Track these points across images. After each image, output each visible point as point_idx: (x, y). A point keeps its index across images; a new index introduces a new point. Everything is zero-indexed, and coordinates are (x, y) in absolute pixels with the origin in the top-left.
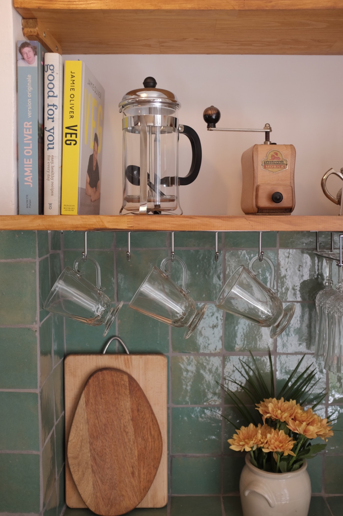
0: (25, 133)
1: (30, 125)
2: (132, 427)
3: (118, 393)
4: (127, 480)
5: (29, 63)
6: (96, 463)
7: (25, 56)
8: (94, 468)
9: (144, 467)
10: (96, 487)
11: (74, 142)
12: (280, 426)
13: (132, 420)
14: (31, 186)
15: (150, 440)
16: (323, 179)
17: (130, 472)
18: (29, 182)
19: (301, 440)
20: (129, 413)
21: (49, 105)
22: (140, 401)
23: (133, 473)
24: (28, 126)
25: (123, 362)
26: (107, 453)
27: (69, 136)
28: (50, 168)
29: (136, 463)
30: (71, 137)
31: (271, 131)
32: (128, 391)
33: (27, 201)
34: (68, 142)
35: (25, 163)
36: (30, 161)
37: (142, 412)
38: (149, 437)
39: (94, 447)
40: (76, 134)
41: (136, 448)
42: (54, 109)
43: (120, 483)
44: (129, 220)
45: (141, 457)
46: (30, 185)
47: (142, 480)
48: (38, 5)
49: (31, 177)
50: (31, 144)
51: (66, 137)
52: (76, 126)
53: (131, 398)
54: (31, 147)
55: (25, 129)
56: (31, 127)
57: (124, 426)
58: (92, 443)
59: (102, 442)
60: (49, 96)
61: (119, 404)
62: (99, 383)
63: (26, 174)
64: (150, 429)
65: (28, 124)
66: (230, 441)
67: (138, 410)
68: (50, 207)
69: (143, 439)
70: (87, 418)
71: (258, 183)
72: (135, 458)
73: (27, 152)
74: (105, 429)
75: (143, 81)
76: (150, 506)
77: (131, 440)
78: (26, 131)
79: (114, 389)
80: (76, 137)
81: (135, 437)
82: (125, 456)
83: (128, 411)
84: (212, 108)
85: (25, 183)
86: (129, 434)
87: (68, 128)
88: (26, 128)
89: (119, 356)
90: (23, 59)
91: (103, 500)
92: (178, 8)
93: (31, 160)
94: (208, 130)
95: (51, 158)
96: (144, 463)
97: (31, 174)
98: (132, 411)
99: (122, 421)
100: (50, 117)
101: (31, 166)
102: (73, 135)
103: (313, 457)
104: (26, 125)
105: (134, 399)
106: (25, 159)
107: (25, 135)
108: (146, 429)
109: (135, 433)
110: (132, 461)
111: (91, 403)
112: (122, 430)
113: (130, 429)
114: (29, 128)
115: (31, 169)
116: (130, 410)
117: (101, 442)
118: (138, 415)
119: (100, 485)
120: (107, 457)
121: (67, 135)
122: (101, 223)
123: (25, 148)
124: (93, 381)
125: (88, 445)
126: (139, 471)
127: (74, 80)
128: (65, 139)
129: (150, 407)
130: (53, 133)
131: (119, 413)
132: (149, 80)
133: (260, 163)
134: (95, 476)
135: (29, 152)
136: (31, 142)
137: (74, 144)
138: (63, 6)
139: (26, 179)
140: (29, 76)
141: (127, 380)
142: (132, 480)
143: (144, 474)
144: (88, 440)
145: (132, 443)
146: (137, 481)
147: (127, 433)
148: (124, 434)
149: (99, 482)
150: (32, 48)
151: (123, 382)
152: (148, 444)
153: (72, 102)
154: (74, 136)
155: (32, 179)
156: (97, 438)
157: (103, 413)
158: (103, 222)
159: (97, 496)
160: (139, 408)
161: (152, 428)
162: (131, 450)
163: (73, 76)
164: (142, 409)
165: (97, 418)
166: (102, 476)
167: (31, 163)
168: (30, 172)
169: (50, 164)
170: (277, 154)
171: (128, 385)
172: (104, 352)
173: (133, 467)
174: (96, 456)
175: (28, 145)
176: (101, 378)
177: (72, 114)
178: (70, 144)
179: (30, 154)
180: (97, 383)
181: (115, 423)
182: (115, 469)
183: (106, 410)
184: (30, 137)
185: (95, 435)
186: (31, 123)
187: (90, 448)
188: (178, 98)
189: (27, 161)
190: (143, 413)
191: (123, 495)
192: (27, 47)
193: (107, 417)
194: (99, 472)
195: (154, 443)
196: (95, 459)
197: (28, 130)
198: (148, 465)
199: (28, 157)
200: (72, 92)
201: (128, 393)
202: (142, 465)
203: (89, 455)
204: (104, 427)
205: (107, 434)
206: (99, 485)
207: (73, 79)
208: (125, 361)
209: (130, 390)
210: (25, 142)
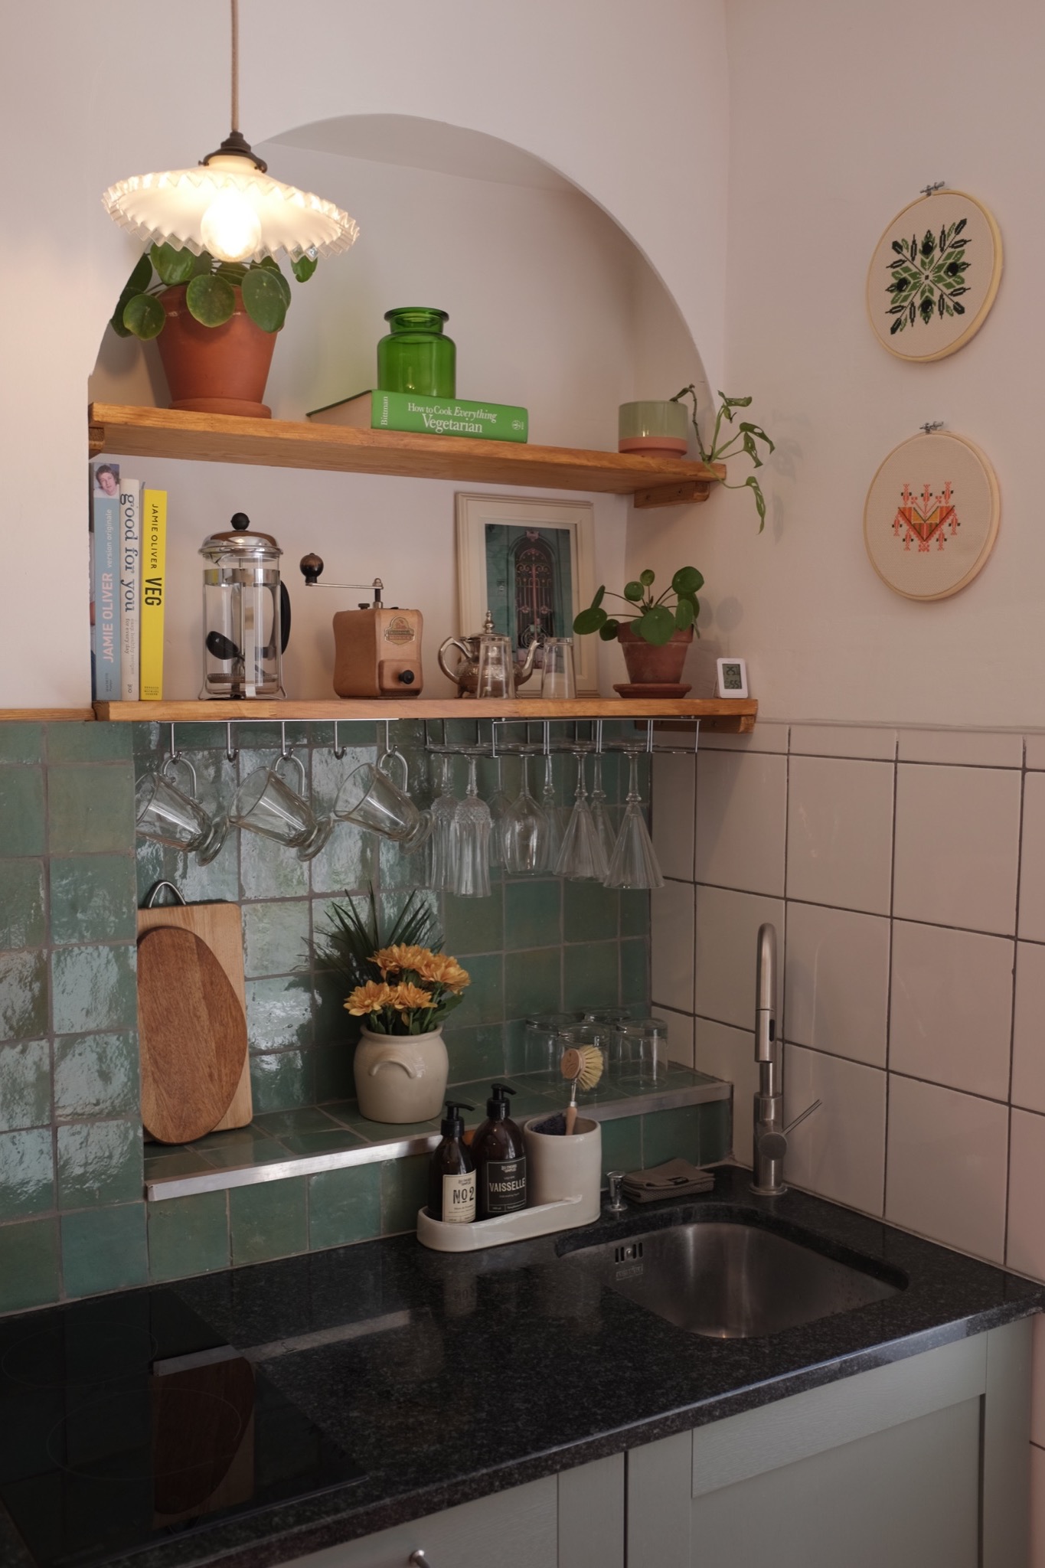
0: (104, 588)
1: (110, 578)
2: (205, 1008)
3: (182, 961)
4: (203, 1086)
5: (109, 493)
6: (158, 1068)
7: (104, 484)
8: (156, 1076)
9: (225, 1064)
10: (160, 1102)
11: (158, 601)
12: (407, 979)
13: (204, 998)
14: (112, 661)
15: (231, 1024)
16: (440, 652)
17: (207, 1075)
18: (108, 655)
19: (437, 990)
20: (200, 989)
21: (127, 550)
22: (214, 969)
23: (211, 1076)
24: (107, 580)
25: (181, 916)
26: (173, 1051)
27: (150, 592)
28: (130, 636)
29: (215, 1060)
30: (153, 593)
31: (383, 588)
32: (196, 956)
33: (107, 681)
34: (150, 601)
35: (104, 629)
36: (110, 627)
37: (217, 985)
38: (230, 1020)
39: (154, 1043)
40: (160, 590)
41: (212, 1038)
42: (133, 555)
43: (194, 1092)
44: (271, 707)
45: (221, 1050)
46: (110, 660)
47: (224, 1083)
48: (124, 420)
49: (112, 648)
50: (111, 605)
51: (146, 593)
52: (160, 579)
53: (201, 966)
54: (111, 609)
55: (103, 584)
56: (111, 580)
57: (194, 1008)
58: (150, 1040)
59: (165, 1035)
60: (127, 538)
61: (184, 977)
62: (154, 948)
63: (105, 645)
64: (230, 1008)
65: (108, 576)
66: (346, 1005)
67: (212, 983)
68: (130, 691)
69: (221, 1024)
70: (141, 1002)
71: (382, 659)
72: (212, 1054)
73: (107, 615)
74: (167, 1016)
75: (231, 519)
76: (230, 1126)
77: (206, 1027)
78: (105, 586)
79: (177, 955)
80: (160, 594)
81: (211, 1023)
82: (199, 1052)
83: (197, 985)
84: (312, 556)
85: (105, 658)
86: (202, 1019)
87: (148, 581)
88: (106, 582)
89: (175, 908)
90: (101, 488)
91: (172, 1120)
92: (298, 438)
93: (112, 625)
94: (307, 585)
95: (130, 622)
96: (225, 1059)
97: (112, 645)
98: (204, 985)
99: (191, 1002)
100: (128, 566)
101: (111, 634)
102: (155, 591)
103: (447, 1016)
104: (105, 577)
105: (205, 968)
106: (104, 625)
107: (104, 592)
108: (224, 1010)
109: (210, 1016)
110: (209, 1058)
111: (146, 979)
112: (192, 1014)
113: (203, 1012)
114: (109, 582)
115: (111, 638)
116: (200, 983)
117: (162, 1035)
118: (213, 989)
119: (166, 1098)
120: (173, 1056)
121: (149, 591)
122: (238, 711)
123: (104, 608)
124: (146, 946)
125: (145, 1043)
126: (220, 1071)
127: (157, 517)
128: (145, 596)
129: (226, 977)
130: (133, 588)
131: (185, 990)
132: (240, 518)
133: (383, 634)
134: (158, 1087)
135: (108, 615)
136: (111, 601)
137: (158, 604)
138: (156, 423)
139: (105, 651)
140: (109, 511)
141: (194, 941)
142: (211, 1086)
143: (226, 1075)
144: (145, 1035)
145: (206, 1031)
146: (217, 1087)
147: (198, 1018)
148: (195, 1019)
149: (165, 1094)
150: (113, 474)
151: (188, 944)
152: (229, 1031)
153: (154, 546)
154: (157, 592)
155: (113, 651)
156: (157, 1030)
157: (164, 991)
158: (240, 709)
159: (162, 1116)
160: (213, 979)
161: (232, 1007)
162: (206, 1042)
163: (155, 511)
164: (217, 981)
165: (155, 1001)
166: (168, 1085)
167: (111, 629)
168: (110, 641)
169: (130, 630)
170: (402, 622)
171: (195, 947)
172: (150, 906)
173: (210, 1067)
174: (158, 1057)
175: (108, 605)
176: (157, 942)
177: (154, 563)
178: (152, 604)
179: (110, 617)
180: (151, 948)
181: (181, 1005)
182: (185, 1072)
183: (168, 988)
184: (110, 595)
185: (153, 1025)
186: (111, 575)
187: (148, 1045)
188: (280, 545)
189: (106, 627)
190: (219, 986)
191: (199, 1110)
192: (107, 472)
193: (170, 998)
194: (164, 1081)
195: (237, 1028)
196: (156, 1062)
197: (107, 584)
198: (231, 1061)
199: (108, 622)
200: (155, 532)
201: (196, 960)
202: (223, 1064)
203: (148, 1057)
204: (165, 1013)
205: (171, 1022)
206: (164, 1099)
207: (155, 515)
208: (183, 915)
209: (198, 954)
210: (104, 600)
